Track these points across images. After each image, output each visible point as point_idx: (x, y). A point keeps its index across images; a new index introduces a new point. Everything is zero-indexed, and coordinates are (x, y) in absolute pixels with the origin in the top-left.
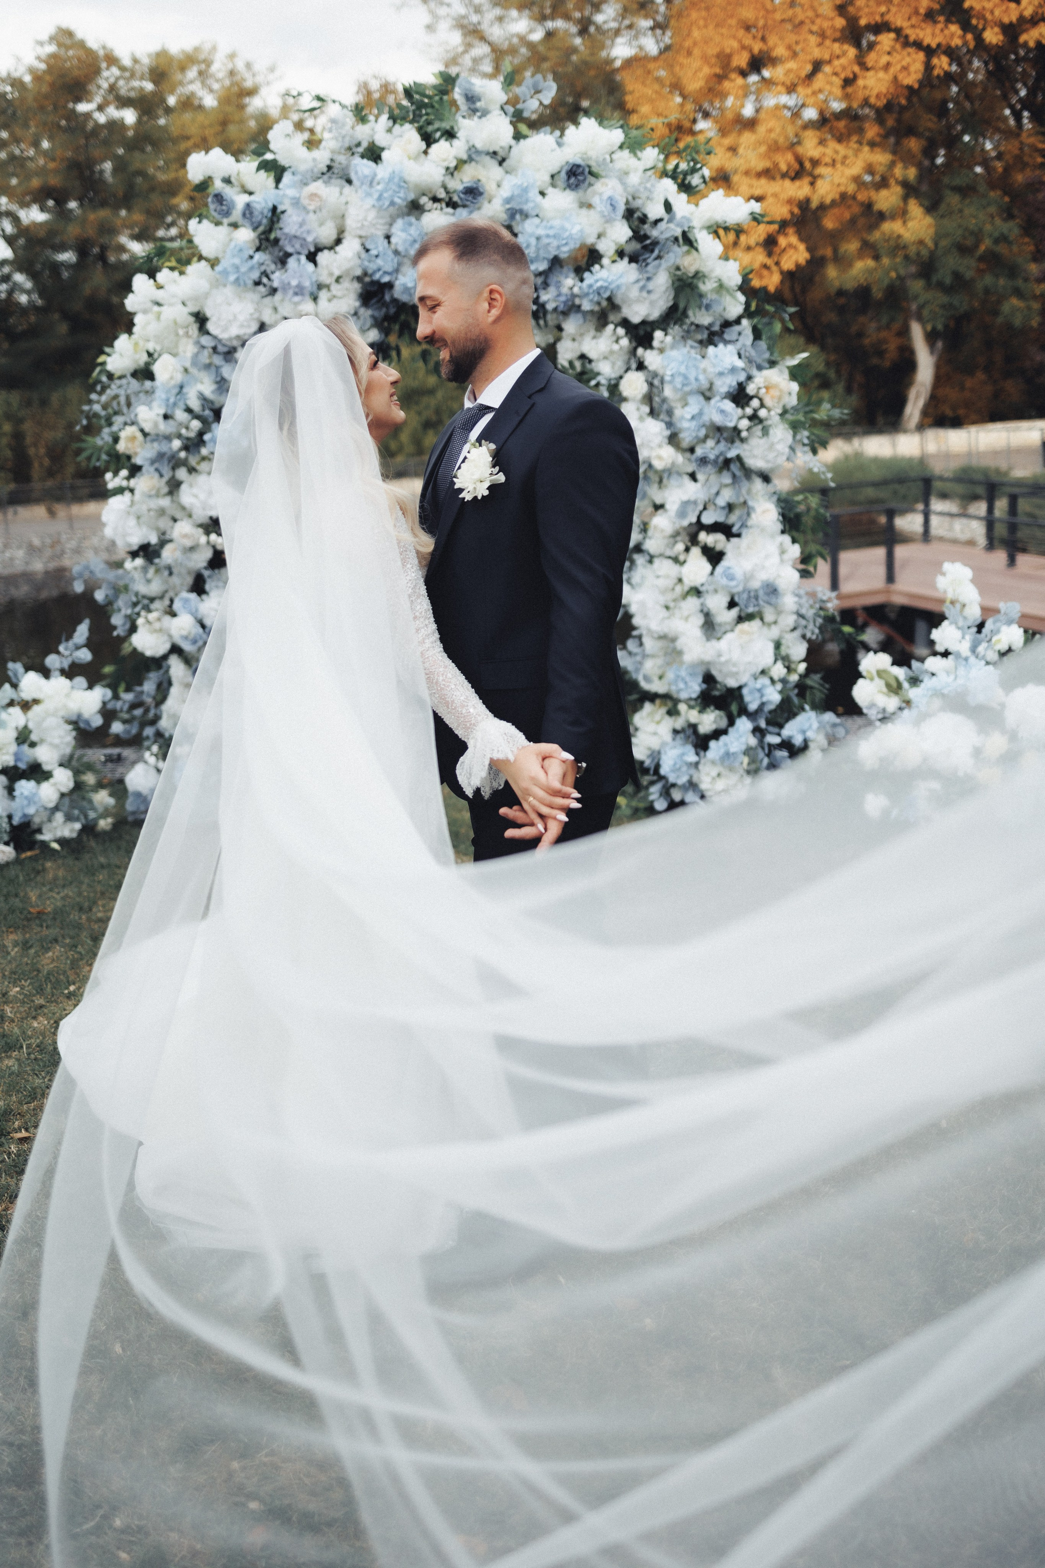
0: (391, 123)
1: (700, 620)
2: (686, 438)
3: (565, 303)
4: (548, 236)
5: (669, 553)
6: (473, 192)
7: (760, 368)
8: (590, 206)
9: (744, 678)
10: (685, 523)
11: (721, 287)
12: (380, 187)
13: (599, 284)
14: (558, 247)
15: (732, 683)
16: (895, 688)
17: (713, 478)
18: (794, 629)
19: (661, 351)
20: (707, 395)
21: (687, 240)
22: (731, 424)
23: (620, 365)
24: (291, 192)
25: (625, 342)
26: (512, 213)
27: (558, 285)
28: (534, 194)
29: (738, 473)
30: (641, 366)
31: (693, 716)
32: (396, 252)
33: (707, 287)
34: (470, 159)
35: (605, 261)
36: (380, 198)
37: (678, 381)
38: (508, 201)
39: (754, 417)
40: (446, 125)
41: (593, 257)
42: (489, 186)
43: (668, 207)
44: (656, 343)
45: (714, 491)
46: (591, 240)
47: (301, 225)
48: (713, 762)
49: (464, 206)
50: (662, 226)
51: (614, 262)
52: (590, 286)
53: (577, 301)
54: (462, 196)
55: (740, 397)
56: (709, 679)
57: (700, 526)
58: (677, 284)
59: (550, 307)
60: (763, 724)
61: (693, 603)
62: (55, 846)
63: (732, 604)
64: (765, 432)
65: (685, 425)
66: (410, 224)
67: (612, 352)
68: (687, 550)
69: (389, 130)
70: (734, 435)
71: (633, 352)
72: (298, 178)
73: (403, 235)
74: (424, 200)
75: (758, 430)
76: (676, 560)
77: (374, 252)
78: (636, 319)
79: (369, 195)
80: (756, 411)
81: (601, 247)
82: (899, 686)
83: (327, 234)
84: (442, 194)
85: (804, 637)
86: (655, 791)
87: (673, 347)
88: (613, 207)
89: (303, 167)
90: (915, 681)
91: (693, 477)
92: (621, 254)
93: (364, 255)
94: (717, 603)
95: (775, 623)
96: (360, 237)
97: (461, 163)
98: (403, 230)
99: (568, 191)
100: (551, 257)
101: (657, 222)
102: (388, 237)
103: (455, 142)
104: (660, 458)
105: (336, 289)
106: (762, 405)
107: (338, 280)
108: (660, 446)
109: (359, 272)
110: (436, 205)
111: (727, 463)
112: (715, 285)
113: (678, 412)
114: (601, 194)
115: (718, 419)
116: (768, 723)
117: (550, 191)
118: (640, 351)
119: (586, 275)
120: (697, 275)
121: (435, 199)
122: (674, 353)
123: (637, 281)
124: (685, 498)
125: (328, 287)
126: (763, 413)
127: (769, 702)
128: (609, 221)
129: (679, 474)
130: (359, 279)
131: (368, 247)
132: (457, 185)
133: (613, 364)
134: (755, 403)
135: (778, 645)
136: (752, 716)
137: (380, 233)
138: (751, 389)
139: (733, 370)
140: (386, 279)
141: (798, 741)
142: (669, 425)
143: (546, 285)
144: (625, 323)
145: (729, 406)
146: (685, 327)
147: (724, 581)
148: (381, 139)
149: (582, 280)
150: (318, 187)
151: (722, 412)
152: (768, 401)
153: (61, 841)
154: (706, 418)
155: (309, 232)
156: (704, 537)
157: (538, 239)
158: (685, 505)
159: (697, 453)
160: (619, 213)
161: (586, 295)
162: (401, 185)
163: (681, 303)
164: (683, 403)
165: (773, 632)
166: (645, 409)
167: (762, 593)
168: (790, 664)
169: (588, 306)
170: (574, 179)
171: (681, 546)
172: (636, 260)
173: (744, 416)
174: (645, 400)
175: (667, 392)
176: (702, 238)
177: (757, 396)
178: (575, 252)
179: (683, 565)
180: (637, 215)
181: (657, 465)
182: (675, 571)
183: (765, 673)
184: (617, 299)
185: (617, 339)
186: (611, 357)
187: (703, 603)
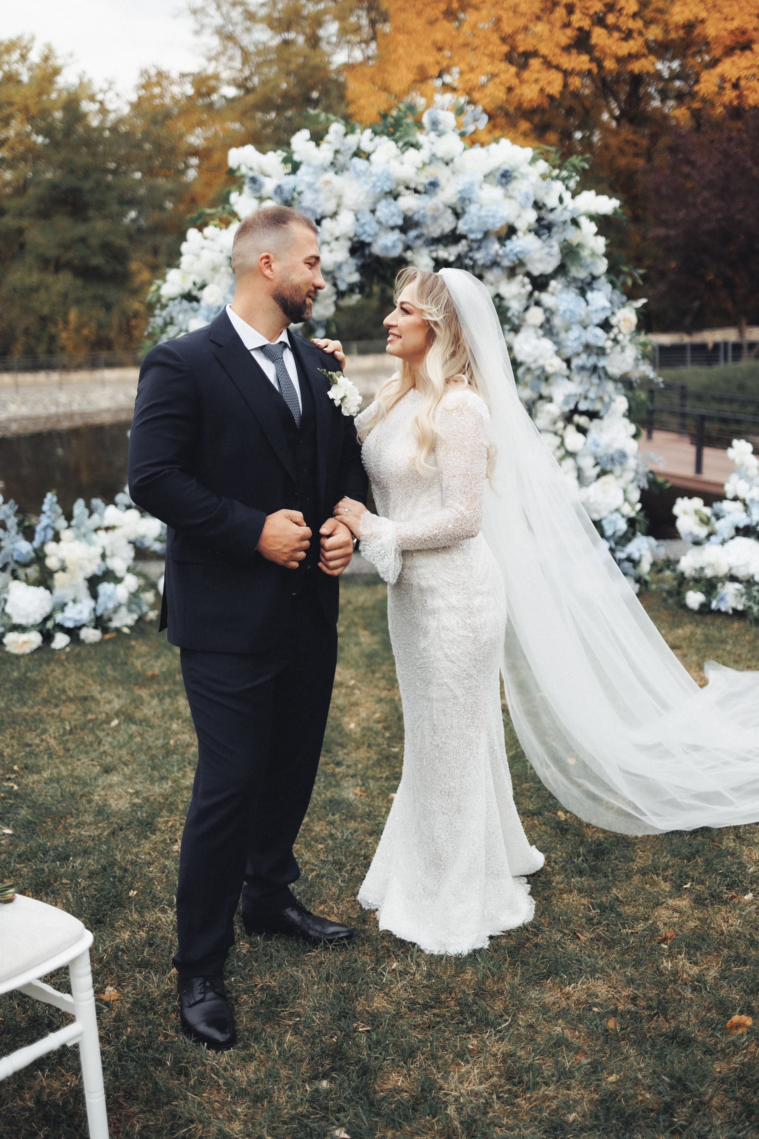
0: (373, 135)
1: (574, 474)
2: (568, 352)
3: (491, 261)
4: (487, 216)
5: (551, 428)
6: (434, 184)
7: (619, 308)
8: (513, 198)
9: (604, 514)
10: (567, 409)
11: (593, 254)
12: (374, 179)
13: (518, 249)
14: (494, 224)
16: (705, 521)
17: (585, 379)
18: (632, 481)
19: (553, 294)
20: (584, 325)
21: (575, 222)
22: (600, 344)
23: (524, 302)
24: (309, 179)
25: (529, 288)
26: (463, 200)
27: (486, 248)
28: (476, 187)
29: (603, 376)
30: (538, 304)
32: (379, 222)
33: (585, 253)
34: (431, 162)
35: (520, 234)
36: (374, 186)
37: (568, 314)
38: (460, 192)
39: (616, 342)
40: (414, 140)
41: (511, 231)
42: (442, 182)
43: (561, 198)
44: (550, 289)
45: (587, 387)
46: (512, 219)
47: (314, 201)
49: (425, 193)
50: (557, 212)
51: (525, 234)
52: (511, 250)
53: (499, 259)
54: (428, 187)
55: (606, 326)
57: (575, 411)
58: (565, 251)
59: (480, 262)
60: (613, 545)
61: (569, 462)
63: (597, 464)
64: (623, 350)
65: (569, 343)
66: (390, 204)
67: (520, 294)
68: (565, 428)
69: (371, 140)
70: (601, 351)
71: (531, 294)
72: (311, 170)
73: (386, 211)
74: (401, 189)
75: (618, 348)
76: (556, 433)
77: (362, 221)
78: (536, 273)
79: (366, 183)
80: (616, 336)
81: (518, 225)
82: (709, 519)
83: (330, 207)
84: (412, 186)
85: (639, 487)
87: (561, 292)
88: (528, 198)
89: (316, 162)
90: (718, 517)
91: (568, 378)
92: (530, 229)
93: (356, 223)
94: (587, 463)
95: (621, 476)
96: (353, 210)
97: (424, 164)
98: (386, 207)
99: (499, 187)
100: (485, 229)
102: (373, 211)
103: (422, 151)
104: (551, 365)
105: (334, 245)
106: (620, 332)
107: (337, 239)
108: (551, 357)
109: (352, 234)
110: (408, 192)
111: (595, 369)
112: (590, 253)
113: (563, 335)
114: (519, 190)
115: (592, 341)
116: (617, 544)
117: (486, 187)
118: (536, 294)
119: (508, 243)
120: (579, 245)
122: (564, 296)
123: (542, 248)
124: (567, 392)
125: (328, 243)
126: (620, 337)
127: (620, 530)
128: (523, 207)
129: (563, 376)
130: (350, 239)
131: (359, 216)
132: (424, 179)
133: (520, 301)
134: (615, 330)
135: (625, 491)
137: (367, 209)
138: (613, 321)
139: (604, 309)
140: (368, 240)
141: (636, 556)
142: (556, 343)
143: (479, 248)
144: (528, 274)
145: (599, 332)
146: (569, 279)
147: (593, 448)
148: (366, 146)
149: (504, 246)
150: (330, 176)
151: (596, 336)
152: (623, 329)
154: (583, 340)
155: (319, 206)
156: (577, 418)
157: (479, 218)
158: (568, 397)
159: (576, 362)
160: (531, 203)
161: (506, 255)
162: (388, 177)
163: (568, 263)
164: (567, 329)
165: (622, 483)
166: (541, 332)
167: (616, 457)
168: (632, 505)
169: (506, 263)
170: (504, 180)
171: (560, 424)
172: (537, 234)
173: (608, 339)
174: (542, 326)
175: (557, 321)
176: (584, 221)
177: (617, 326)
178: (502, 228)
179: (562, 437)
180: (540, 205)
181: (549, 370)
182: (557, 441)
183: (617, 510)
184: (526, 259)
185: (523, 284)
186: (518, 297)
187: (576, 462)
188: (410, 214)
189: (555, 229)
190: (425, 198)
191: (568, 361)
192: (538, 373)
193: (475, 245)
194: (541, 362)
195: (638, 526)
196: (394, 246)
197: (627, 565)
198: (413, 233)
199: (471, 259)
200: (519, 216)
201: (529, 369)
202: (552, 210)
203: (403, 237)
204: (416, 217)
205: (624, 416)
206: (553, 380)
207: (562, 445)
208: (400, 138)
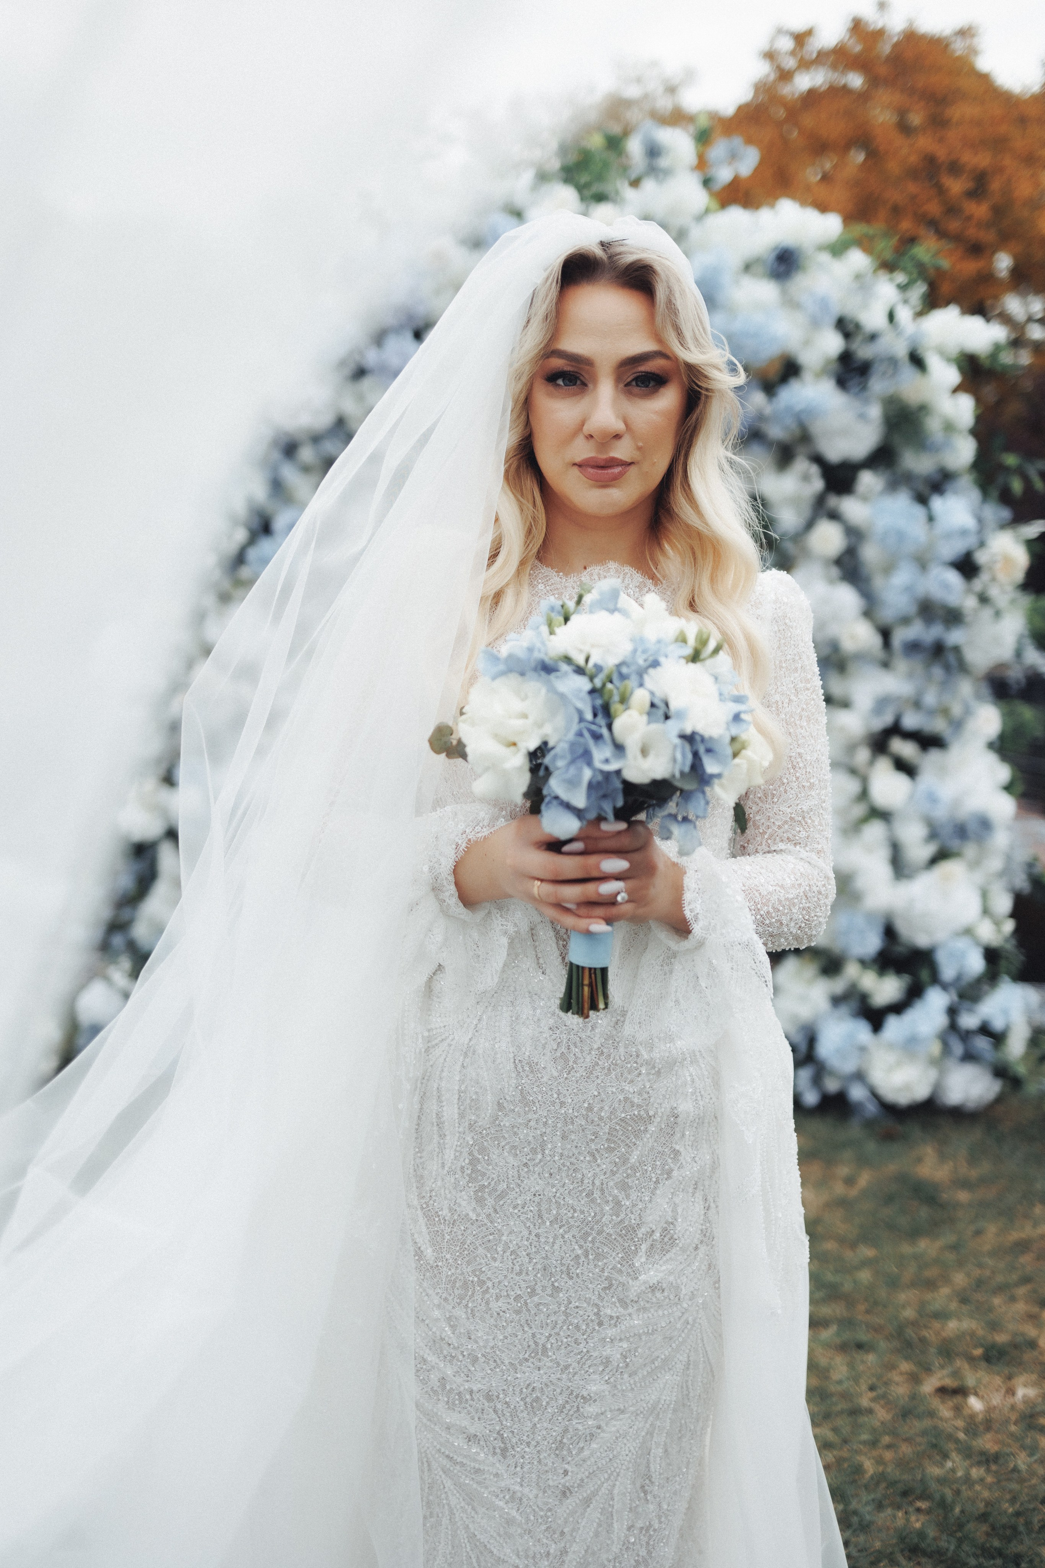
1: (884, 854)
2: (887, 614)
4: (745, 334)
5: (844, 760)
7: (994, 534)
8: (796, 306)
9: (939, 937)
10: (878, 725)
11: (949, 427)
13: (802, 405)
15: (922, 941)
17: (918, 670)
18: (999, 877)
19: (865, 499)
20: (922, 563)
21: (917, 361)
22: (953, 601)
23: (807, 512)
25: (818, 484)
28: (727, 281)
29: (953, 665)
30: (834, 516)
33: (932, 425)
35: (807, 376)
37: (893, 539)
39: (984, 599)
40: (606, 188)
41: (790, 369)
43: (893, 317)
44: (859, 489)
45: (920, 685)
46: (793, 347)
48: (891, 1046)
50: (882, 341)
51: (815, 378)
52: (787, 407)
53: (762, 426)
55: (966, 566)
56: (890, 932)
57: (895, 730)
58: (893, 418)
61: (875, 831)
63: (931, 836)
64: (998, 614)
65: (891, 597)
67: (799, 496)
68: (872, 760)
69: (535, 190)
70: (954, 616)
71: (822, 499)
75: (987, 613)
76: (853, 771)
78: (833, 457)
80: (984, 588)
81: (805, 358)
85: (1011, 887)
86: (802, 1077)
87: (880, 496)
88: (826, 310)
91: (886, 665)
92: (826, 371)
94: (912, 834)
95: (978, 864)
99: (772, 283)
101: (873, 337)
104: (852, 637)
106: (993, 581)
108: (854, 621)
111: (938, 649)
112: (942, 424)
113: (878, 583)
114: (809, 292)
115: (937, 595)
116: (961, 998)
117: (747, 281)
118: (833, 501)
119: (781, 392)
120: (921, 408)
122: (886, 503)
123: (848, 409)
124: (880, 692)
126: (994, 592)
127: (969, 970)
128: (816, 324)
129: (873, 660)
133: (797, 511)
134: (985, 577)
135: (985, 895)
136: (945, 987)
138: (981, 558)
139: (964, 533)
141: (998, 1024)
142: (864, 594)
144: (818, 459)
145: (953, 578)
146: (898, 474)
147: (926, 805)
148: (523, 198)
149: (774, 397)
151: (946, 586)
152: (1001, 576)
154: (919, 592)
156: (897, 744)
158: (882, 703)
159: (900, 636)
160: (831, 320)
161: (776, 418)
163: (898, 443)
164: (889, 569)
165: (979, 877)
166: (835, 571)
167: (972, 827)
168: (997, 923)
169: (776, 432)
170: (782, 268)
171: (863, 755)
172: (842, 383)
173: (969, 591)
174: (839, 562)
175: (870, 553)
176: (934, 362)
177: (990, 569)
178: (772, 360)
179: (866, 779)
180: (851, 327)
181: (848, 645)
182: (852, 786)
183: (968, 932)
184: (817, 428)
185: (806, 478)
186: (794, 501)
187: (890, 829)
189: (876, 373)
191: (886, 634)
194: (834, 630)
195: (1003, 964)
197: (982, 1044)
200: (807, 343)
205: (991, 746)
206: (852, 667)
207: (864, 794)
208: (587, 185)
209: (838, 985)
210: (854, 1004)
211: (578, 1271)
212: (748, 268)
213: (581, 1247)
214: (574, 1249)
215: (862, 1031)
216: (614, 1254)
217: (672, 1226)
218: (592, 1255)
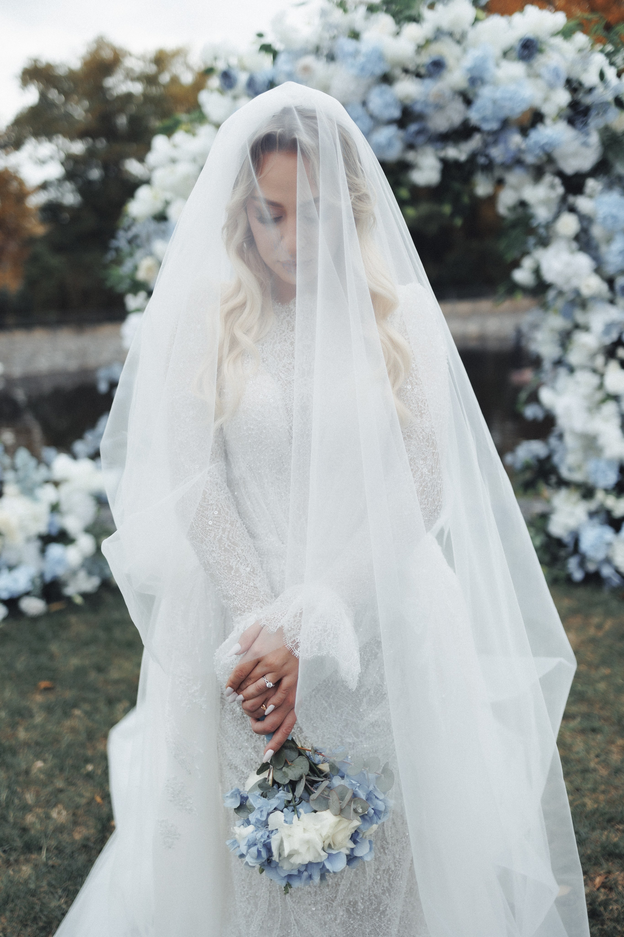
0: (368, 14)
2: (610, 269)
3: (511, 158)
4: (503, 99)
5: (588, 365)
6: (438, 65)
8: (538, 76)
10: (607, 340)
12: (362, 60)
13: (545, 141)
19: (591, 197)
21: (620, 104)
23: (553, 209)
24: (287, 68)
25: (560, 190)
26: (472, 81)
27: (506, 142)
28: (491, 64)
30: (572, 210)
31: (611, 502)
32: (371, 116)
34: (436, 39)
35: (548, 121)
36: (361, 68)
38: (470, 70)
40: (413, 12)
41: (536, 117)
42: (450, 61)
43: (602, 76)
44: (586, 191)
46: (536, 102)
49: (429, 77)
50: (596, 92)
51: (553, 121)
52: (536, 142)
53: (520, 156)
54: (429, 67)
56: (623, 471)
57: (619, 342)
58: (607, 142)
59: (496, 161)
61: (610, 407)
62: (78, 600)
65: (611, 258)
66: (384, 92)
67: (548, 199)
68: (606, 364)
69: (367, 19)
71: (563, 199)
72: (290, 56)
73: (379, 101)
74: (398, 72)
76: (594, 371)
78: (568, 171)
79: (352, 66)
81: (545, 109)
84: (411, 67)
86: (573, 563)
87: (601, 194)
88: (557, 76)
89: (295, 47)
91: (612, 302)
92: (559, 116)
97: (427, 41)
98: (379, 97)
99: (521, 63)
100: (502, 117)
102: (364, 104)
103: (424, 24)
104: (588, 286)
108: (588, 276)
110: (406, 76)
113: (603, 249)
114: (546, 66)
117: (504, 64)
118: (571, 199)
119: (531, 133)
121: (406, 71)
122: (604, 198)
123: (576, 139)
124: (607, 320)
128: (551, 87)
129: (603, 300)
132: (425, 59)
133: (549, 208)
137: (357, 99)
142: (594, 258)
143: (495, 142)
144: (560, 174)
146: (612, 178)
148: (359, 25)
149: (527, 137)
150: (310, 60)
153: (85, 595)
156: (622, 353)
157: (494, 102)
158: (609, 327)
160: (562, 81)
161: (529, 150)
162: (381, 57)
163: (611, 156)
164: (609, 240)
166: (575, 245)
169: (530, 159)
170: (526, 52)
171: (600, 360)
172: (571, 122)
174: (577, 238)
175: (597, 231)
178: (524, 113)
179: (602, 376)
180: (575, 84)
181: (586, 292)
184: (557, 154)
185: (552, 187)
186: (545, 202)
187: (619, 406)
188: (408, 102)
189: (593, 113)
190: (428, 82)
191: (611, 282)
192: (571, 296)
193: (490, 139)
194: (575, 283)
196: (390, 144)
198: (413, 128)
199: (487, 156)
200: (546, 99)
201: (561, 293)
202: (591, 90)
203: (401, 133)
204: (418, 108)
206: (590, 305)
207: (601, 386)
208: (400, 12)
209: (593, 505)
210: (603, 516)
211: (327, 716)
212: (505, 54)
213: (326, 702)
214: (322, 704)
215: (608, 534)
216: (347, 705)
217: (380, 687)
218: (334, 706)
